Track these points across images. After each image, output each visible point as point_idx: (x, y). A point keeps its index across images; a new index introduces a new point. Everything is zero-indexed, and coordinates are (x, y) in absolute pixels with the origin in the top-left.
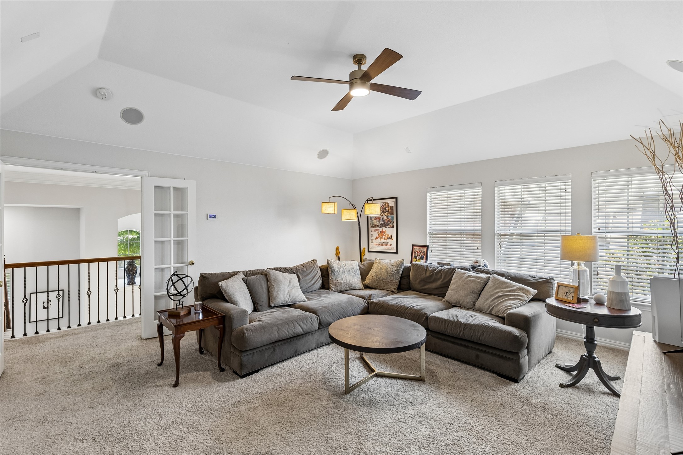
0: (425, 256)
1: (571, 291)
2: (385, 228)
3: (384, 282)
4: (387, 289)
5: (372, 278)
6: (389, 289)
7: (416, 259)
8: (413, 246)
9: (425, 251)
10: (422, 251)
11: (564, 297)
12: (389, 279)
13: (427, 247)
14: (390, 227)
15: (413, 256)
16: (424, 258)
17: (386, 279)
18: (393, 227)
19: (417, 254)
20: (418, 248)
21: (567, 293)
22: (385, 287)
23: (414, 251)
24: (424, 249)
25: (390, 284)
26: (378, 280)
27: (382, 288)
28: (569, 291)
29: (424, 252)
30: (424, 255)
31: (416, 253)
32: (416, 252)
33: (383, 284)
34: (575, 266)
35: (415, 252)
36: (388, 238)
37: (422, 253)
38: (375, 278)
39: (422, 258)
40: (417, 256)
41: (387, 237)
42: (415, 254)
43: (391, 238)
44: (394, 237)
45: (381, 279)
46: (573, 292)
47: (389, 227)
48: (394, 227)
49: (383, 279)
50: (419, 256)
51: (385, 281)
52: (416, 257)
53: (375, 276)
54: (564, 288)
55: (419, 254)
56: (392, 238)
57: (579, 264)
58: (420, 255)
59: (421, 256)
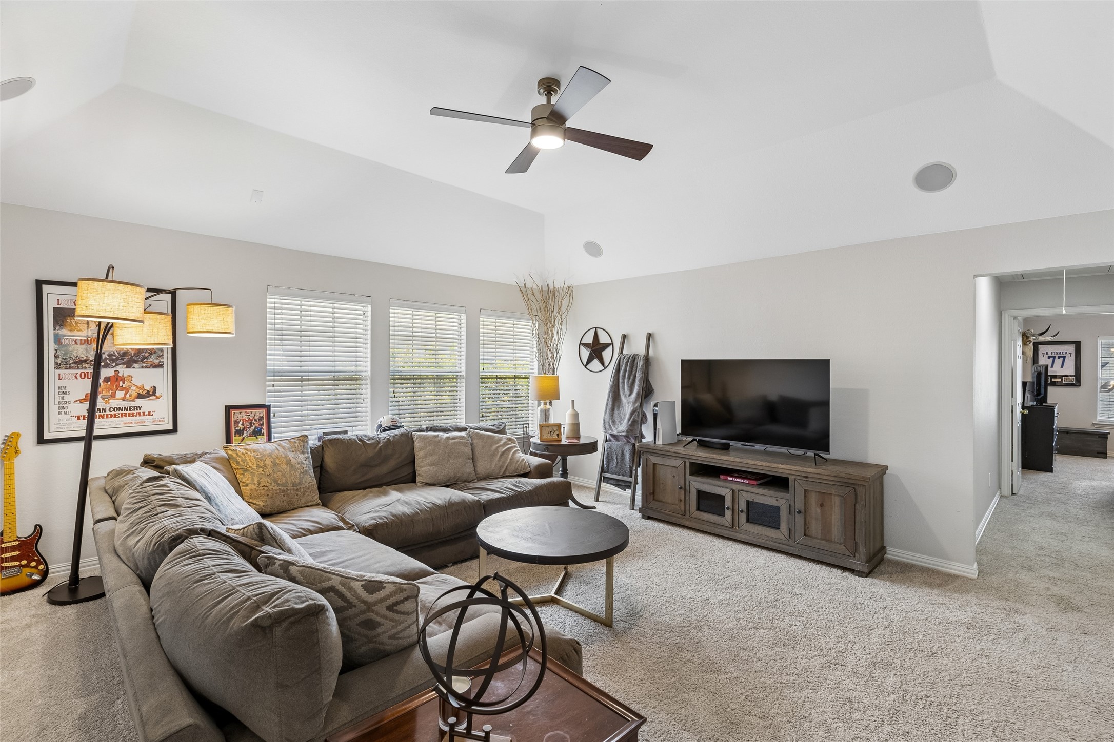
0: (264, 427)
1: (555, 430)
2: (128, 370)
3: (297, 490)
4: (308, 502)
5: (268, 490)
6: (311, 502)
7: (241, 437)
8: (228, 409)
9: (263, 417)
10: (256, 418)
11: (549, 437)
12: (306, 482)
13: (268, 408)
14: (146, 367)
15: (233, 431)
16: (264, 431)
17: (300, 484)
18: (161, 366)
19: (243, 425)
20: (243, 411)
21: (551, 432)
22: (303, 501)
23: (233, 419)
24: (263, 412)
25: (309, 491)
26: (284, 491)
27: (296, 506)
28: (553, 430)
29: (261, 418)
30: (262, 424)
31: (241, 423)
32: (239, 422)
33: (297, 495)
34: (542, 406)
35: (236, 422)
36: (140, 396)
37: (256, 421)
38: (276, 488)
39: (257, 433)
40: (243, 429)
41: (133, 392)
42: (238, 426)
43: (154, 393)
44: (164, 390)
45: (290, 487)
46: (557, 430)
47: (144, 365)
48: (165, 366)
49: (294, 485)
50: (249, 428)
51: (298, 487)
52: (240, 432)
53: (273, 484)
54: (547, 428)
55: (247, 424)
56: (157, 394)
57: (545, 404)
58: (251, 426)
59: (253, 427)
